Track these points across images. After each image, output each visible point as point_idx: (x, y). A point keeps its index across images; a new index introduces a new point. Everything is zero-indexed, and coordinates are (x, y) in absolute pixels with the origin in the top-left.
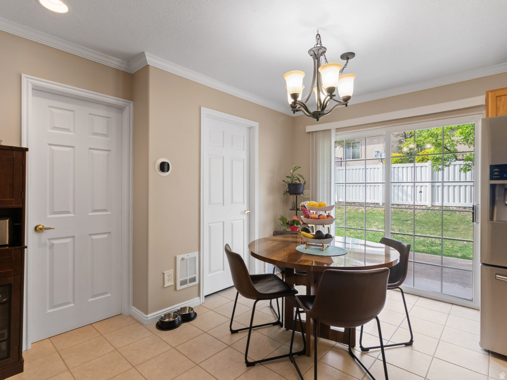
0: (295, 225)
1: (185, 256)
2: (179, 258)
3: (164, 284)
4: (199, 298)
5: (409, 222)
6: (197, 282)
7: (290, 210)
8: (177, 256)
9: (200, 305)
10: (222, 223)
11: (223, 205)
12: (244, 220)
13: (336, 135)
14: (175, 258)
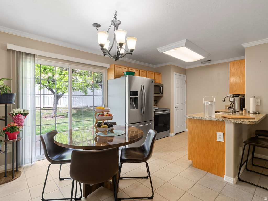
0: (17, 130)
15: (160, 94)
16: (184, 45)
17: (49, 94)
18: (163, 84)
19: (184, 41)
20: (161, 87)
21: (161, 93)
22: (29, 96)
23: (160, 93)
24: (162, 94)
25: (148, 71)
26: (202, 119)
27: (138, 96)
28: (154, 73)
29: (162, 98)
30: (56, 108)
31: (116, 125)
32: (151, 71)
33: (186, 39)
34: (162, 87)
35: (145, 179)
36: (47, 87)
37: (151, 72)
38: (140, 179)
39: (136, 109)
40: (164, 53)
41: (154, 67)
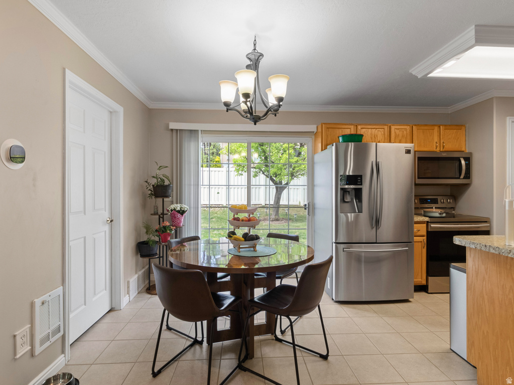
0: (168, 231)
1: (44, 298)
2: (38, 302)
3: (15, 354)
4: (63, 355)
5: (214, 220)
6: (61, 333)
7: (152, 214)
8: (36, 300)
9: (66, 365)
10: (83, 239)
11: (85, 214)
12: (105, 231)
13: (202, 137)
14: (32, 305)
15: (459, 178)
16: (473, 41)
17: (257, 184)
18: (471, 154)
19: (470, 33)
20: (463, 162)
21: (462, 177)
22: (192, 187)
23: (458, 176)
24: (464, 178)
25: (415, 125)
26: (492, 251)
27: (361, 184)
28: (436, 128)
29: (469, 187)
30: (277, 206)
31: (298, 241)
32: (426, 125)
33: (474, 26)
34: (468, 160)
35: (321, 359)
36: (263, 173)
37: (426, 128)
38: (311, 355)
39: (359, 212)
40: (430, 75)
41: (450, 112)
